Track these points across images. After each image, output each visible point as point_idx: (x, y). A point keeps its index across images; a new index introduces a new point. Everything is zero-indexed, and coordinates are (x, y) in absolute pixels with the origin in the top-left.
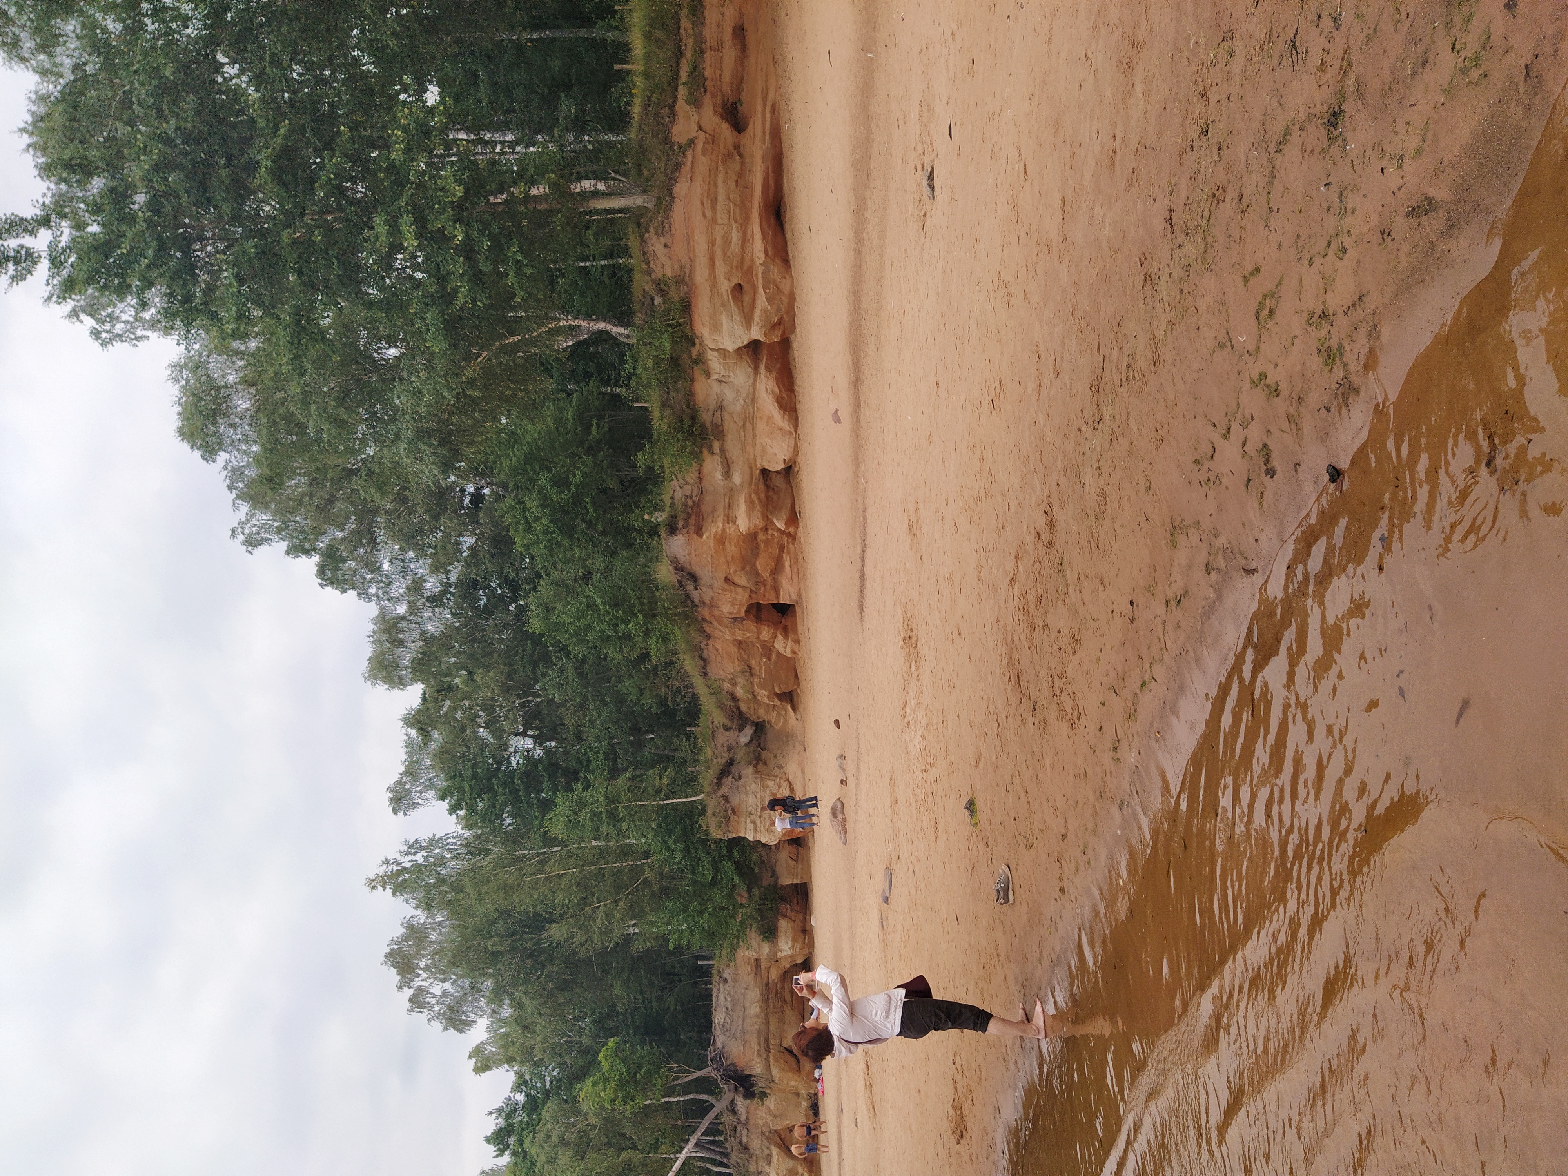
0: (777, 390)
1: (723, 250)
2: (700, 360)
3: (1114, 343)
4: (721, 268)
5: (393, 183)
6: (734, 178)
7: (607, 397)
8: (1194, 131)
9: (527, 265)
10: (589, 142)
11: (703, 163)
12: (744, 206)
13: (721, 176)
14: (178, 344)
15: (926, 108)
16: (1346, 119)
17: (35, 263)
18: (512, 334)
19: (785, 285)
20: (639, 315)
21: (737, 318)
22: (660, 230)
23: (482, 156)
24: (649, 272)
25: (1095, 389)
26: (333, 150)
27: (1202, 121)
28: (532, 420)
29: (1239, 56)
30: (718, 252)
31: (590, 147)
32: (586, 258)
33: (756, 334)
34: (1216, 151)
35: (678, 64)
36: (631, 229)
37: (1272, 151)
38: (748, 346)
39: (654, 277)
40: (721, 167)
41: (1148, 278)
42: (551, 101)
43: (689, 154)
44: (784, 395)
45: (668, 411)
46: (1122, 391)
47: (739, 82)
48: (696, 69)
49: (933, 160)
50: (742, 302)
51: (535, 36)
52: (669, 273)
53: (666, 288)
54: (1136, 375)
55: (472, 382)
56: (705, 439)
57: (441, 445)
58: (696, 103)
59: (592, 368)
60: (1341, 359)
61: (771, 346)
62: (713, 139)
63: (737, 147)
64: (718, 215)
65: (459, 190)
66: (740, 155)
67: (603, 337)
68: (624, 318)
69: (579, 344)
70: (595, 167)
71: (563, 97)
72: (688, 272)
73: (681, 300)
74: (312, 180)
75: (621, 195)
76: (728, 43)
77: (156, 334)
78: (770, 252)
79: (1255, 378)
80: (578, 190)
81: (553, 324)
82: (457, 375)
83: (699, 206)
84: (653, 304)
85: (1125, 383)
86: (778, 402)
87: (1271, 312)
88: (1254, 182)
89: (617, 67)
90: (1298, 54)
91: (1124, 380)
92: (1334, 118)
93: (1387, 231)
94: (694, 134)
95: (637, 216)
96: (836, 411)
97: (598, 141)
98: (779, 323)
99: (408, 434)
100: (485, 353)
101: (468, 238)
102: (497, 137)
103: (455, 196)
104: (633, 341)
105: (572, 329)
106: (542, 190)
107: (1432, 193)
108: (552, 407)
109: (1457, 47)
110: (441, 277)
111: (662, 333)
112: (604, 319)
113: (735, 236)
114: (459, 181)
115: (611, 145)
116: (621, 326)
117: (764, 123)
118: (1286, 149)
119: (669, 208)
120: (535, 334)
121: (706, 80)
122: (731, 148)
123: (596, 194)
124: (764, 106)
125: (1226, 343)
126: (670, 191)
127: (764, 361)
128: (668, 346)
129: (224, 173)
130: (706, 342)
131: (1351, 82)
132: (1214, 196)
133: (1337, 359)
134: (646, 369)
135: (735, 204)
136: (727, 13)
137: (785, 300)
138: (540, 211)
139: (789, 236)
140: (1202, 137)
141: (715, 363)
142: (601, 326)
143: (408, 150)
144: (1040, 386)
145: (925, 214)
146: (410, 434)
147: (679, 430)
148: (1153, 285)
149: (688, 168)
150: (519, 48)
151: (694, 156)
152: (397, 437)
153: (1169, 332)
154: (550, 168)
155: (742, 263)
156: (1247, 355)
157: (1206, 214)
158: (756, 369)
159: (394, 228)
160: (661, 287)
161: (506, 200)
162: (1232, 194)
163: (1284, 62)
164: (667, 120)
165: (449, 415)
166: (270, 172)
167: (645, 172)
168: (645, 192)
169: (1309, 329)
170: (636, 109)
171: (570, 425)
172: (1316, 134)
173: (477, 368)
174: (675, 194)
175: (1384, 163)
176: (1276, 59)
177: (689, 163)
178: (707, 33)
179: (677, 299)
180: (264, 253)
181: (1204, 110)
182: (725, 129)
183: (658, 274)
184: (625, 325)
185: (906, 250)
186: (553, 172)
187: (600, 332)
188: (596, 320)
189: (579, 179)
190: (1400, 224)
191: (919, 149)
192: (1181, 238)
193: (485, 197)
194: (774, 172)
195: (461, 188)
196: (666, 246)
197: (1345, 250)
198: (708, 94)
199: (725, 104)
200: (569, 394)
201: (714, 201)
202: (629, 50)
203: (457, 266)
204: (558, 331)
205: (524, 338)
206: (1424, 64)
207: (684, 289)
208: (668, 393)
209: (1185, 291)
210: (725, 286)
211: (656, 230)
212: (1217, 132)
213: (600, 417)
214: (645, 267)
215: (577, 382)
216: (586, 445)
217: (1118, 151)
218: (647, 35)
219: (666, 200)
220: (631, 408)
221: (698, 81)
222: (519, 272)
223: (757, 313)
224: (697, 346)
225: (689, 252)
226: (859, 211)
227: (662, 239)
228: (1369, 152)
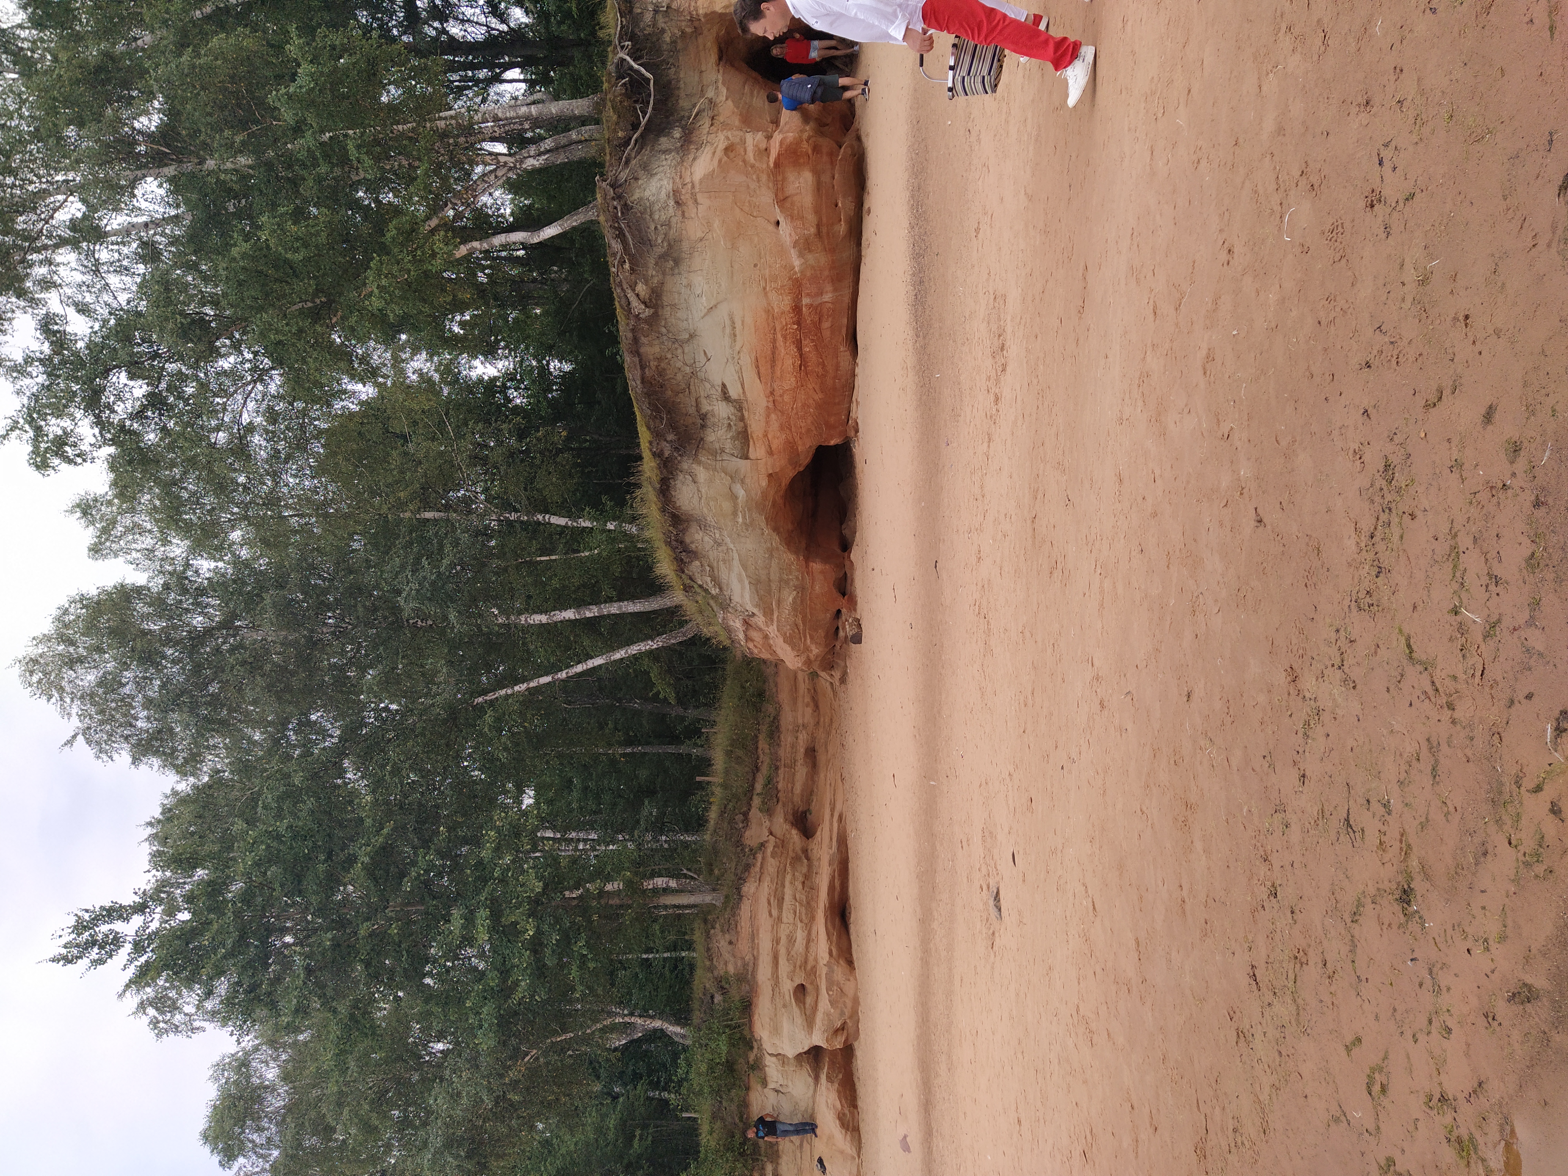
0: (839, 1106)
1: (788, 949)
2: (757, 1066)
3: (1215, 1101)
4: (784, 967)
5: (478, 878)
6: (801, 879)
7: (654, 1103)
8: (1263, 893)
9: (592, 959)
10: (666, 841)
11: (772, 865)
12: (809, 906)
13: (788, 877)
14: (231, 1035)
15: (988, 835)
16: (1418, 897)
17: (119, 947)
18: (564, 1031)
19: (849, 988)
20: (697, 1013)
21: (799, 1020)
22: (726, 928)
23: (566, 852)
24: (711, 969)
25: (1201, 1151)
26: (429, 848)
27: (1269, 884)
28: (571, 1130)
29: (1295, 828)
30: (782, 951)
31: (666, 846)
32: (649, 950)
33: (818, 1039)
34: (1289, 915)
35: (754, 779)
36: (697, 924)
37: (1348, 920)
38: (808, 1052)
39: (716, 973)
40: (789, 869)
41: (1240, 1033)
42: (635, 805)
43: (759, 856)
44: (847, 1112)
45: (719, 1124)
46: (1233, 1158)
47: (809, 793)
48: (769, 781)
49: (998, 883)
50: (804, 1004)
51: (629, 750)
52: (731, 969)
53: (727, 986)
54: (1246, 1142)
55: (515, 1083)
56: (757, 1160)
57: (469, 1157)
58: (769, 812)
59: (642, 1067)
60: (1476, 1153)
61: (833, 1053)
62: (782, 844)
63: (805, 851)
64: (784, 915)
65: (538, 886)
66: (808, 858)
67: (658, 1035)
68: (682, 1017)
69: (632, 1042)
70: (668, 865)
71: (646, 802)
72: (750, 969)
73: (742, 1000)
74: (402, 875)
75: (691, 892)
76: (800, 762)
77: (213, 1025)
78: (834, 952)
79: (1383, 1163)
80: (650, 887)
81: (608, 1022)
82: (501, 1076)
83: (766, 904)
84: (713, 1002)
85: (1233, 1150)
86: (839, 1118)
87: (1384, 1089)
88: (1336, 949)
89: (698, 779)
90: (1354, 832)
91: (1233, 1145)
92: (1406, 896)
93: (1491, 1015)
94: (766, 839)
95: (705, 914)
96: (905, 1137)
97: (674, 841)
98: (843, 1028)
99: (437, 1142)
100: (535, 1051)
101: (539, 932)
102: (582, 835)
103: (532, 891)
104: (689, 1042)
105: (627, 1027)
106: (616, 886)
107: (1529, 980)
108: (594, 1114)
109: (1514, 842)
110: (505, 972)
111: (719, 1034)
112: (661, 1015)
113: (800, 936)
114: (540, 878)
115: (686, 845)
116: (678, 1025)
117: (831, 831)
118: (1361, 920)
119: (737, 906)
120: (588, 1031)
121: (778, 792)
122: (800, 852)
123: (666, 891)
124: (832, 815)
125: (1340, 1117)
126: (739, 889)
127: (825, 1070)
128: (724, 1048)
129: (321, 867)
130: (764, 1046)
131: (1414, 863)
132: (1296, 958)
133: (1472, 1152)
134: (700, 1075)
135: (801, 904)
136: (801, 736)
137: (849, 1004)
138: (612, 906)
139: (853, 937)
140: (1272, 898)
141: (772, 1069)
142: (657, 1024)
143: (497, 849)
144: (1137, 1141)
145: (993, 933)
146: (439, 1143)
147: (728, 1148)
148: (1248, 1043)
149: (757, 869)
150: (613, 761)
151: (763, 858)
152: (425, 1144)
153: (1274, 1096)
154: (627, 865)
155: (806, 963)
156: (1367, 1135)
157: (1291, 976)
158: (817, 1078)
159: (469, 920)
160: (722, 985)
161: (581, 896)
162: (1314, 958)
163: (1342, 838)
164: (741, 825)
165: (484, 1122)
166: (365, 867)
167: (716, 872)
168: (714, 890)
169: (1432, 1113)
170: (713, 815)
171: (611, 1136)
172: (1391, 909)
173: (523, 1069)
174: (743, 893)
175: (1469, 944)
176: (1333, 837)
177: (759, 864)
178: (781, 753)
179: (737, 998)
180: (339, 945)
181: (1269, 873)
182: (795, 835)
183: (720, 971)
184: (683, 1026)
185: (975, 967)
186: (628, 869)
187: (655, 1030)
188: (652, 1017)
189: (652, 876)
190: (1503, 1009)
191: (984, 871)
192: (1269, 997)
193: (561, 893)
194: (839, 875)
195: (541, 884)
196: (731, 943)
197: (1449, 1030)
198: (780, 803)
199: (795, 813)
200: (615, 1098)
201: (781, 901)
202: (710, 765)
203: (522, 959)
204: (613, 1028)
205: (577, 1036)
206: (1485, 854)
207: (745, 988)
208: (721, 1102)
209: (1284, 1053)
210: (788, 986)
211: (722, 926)
212: (1287, 894)
213: (645, 1127)
214: (708, 963)
215: (625, 1085)
216: (625, 1161)
217: (1187, 900)
218: (729, 753)
219: (734, 899)
220: (677, 1118)
221: (772, 794)
222: (582, 966)
223: (819, 1016)
224: (755, 1050)
225: (753, 949)
226: (925, 920)
227: (727, 936)
228: (1450, 932)
